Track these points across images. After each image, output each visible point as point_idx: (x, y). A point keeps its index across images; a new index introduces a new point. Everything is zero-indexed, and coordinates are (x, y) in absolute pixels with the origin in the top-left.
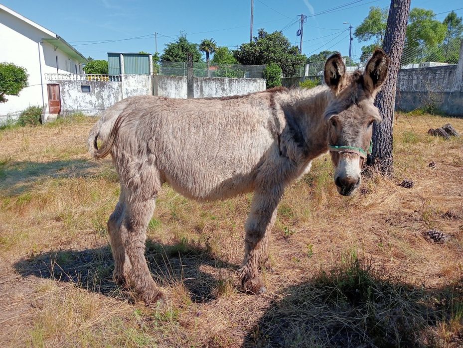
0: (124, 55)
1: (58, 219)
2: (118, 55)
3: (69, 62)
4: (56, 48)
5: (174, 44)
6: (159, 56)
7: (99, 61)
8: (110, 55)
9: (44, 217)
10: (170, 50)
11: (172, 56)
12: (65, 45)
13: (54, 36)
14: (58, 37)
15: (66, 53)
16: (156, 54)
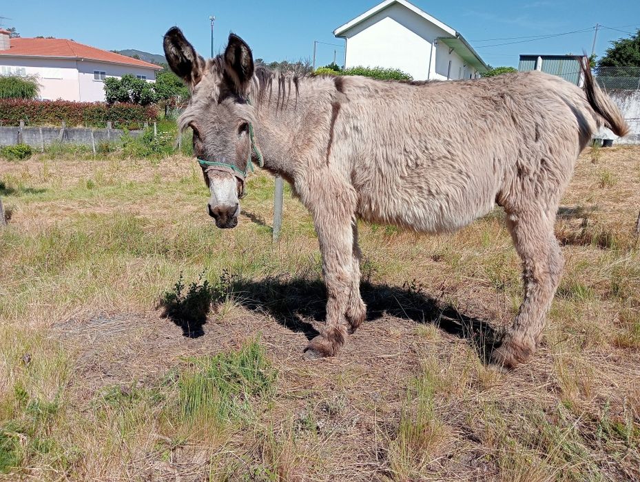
0: (544, 57)
1: (436, 259)
2: (535, 58)
3: (463, 69)
4: (452, 50)
5: (627, 40)
6: (596, 60)
7: (504, 68)
8: (523, 58)
9: (419, 253)
10: (618, 49)
11: (618, 60)
12: (463, 46)
13: (453, 33)
14: (458, 35)
15: (462, 57)
16: (592, 57)
